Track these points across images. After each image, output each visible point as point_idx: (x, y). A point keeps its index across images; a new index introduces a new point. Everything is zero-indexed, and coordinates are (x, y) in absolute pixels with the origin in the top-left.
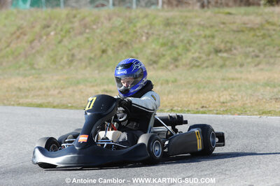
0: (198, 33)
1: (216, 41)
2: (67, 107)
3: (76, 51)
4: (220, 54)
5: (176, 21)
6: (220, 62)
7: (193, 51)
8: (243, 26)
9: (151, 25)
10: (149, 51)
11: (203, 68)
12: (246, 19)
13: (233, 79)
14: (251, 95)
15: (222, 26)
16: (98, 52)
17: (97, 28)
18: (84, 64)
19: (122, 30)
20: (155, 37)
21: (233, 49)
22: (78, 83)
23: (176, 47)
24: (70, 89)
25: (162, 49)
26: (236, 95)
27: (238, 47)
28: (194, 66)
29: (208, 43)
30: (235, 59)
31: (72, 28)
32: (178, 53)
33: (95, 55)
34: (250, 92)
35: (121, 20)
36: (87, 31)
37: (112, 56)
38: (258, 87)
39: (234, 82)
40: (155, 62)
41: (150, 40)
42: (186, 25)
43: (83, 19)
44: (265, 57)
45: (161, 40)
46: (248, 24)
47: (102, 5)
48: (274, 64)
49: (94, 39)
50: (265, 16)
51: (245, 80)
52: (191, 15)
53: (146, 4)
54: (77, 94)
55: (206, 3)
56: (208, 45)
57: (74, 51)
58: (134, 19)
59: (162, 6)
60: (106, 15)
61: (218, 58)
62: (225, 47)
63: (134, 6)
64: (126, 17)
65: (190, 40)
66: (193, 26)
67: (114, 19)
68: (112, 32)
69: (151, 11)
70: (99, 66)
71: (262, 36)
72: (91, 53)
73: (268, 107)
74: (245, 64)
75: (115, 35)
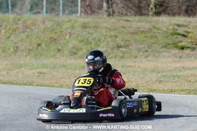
0: (105, 34)
1: (119, 40)
2: (13, 84)
3: (19, 44)
4: (121, 49)
5: (90, 25)
6: (120, 54)
7: (102, 46)
8: (137, 29)
9: (73, 27)
10: (71, 45)
12: (139, 24)
13: (130, 67)
14: (142, 78)
15: (122, 29)
16: (35, 46)
17: (35, 29)
18: (25, 54)
19: (52, 30)
20: (75, 36)
21: (130, 45)
22: (21, 67)
23: (90, 43)
24: (15, 71)
25: (80, 44)
26: (132, 78)
27: (134, 44)
29: (112, 41)
30: (131, 53)
31: (17, 28)
32: (91, 47)
33: (33, 48)
34: (141, 76)
35: (51, 23)
36: (28, 30)
37: (45, 48)
38: (148, 72)
39: (130, 69)
40: (75, 53)
41: (72, 38)
42: (97, 28)
43: (25, 22)
44: (152, 52)
45: (79, 38)
46: (140, 28)
47: (39, 13)
48: (158, 57)
49: (32, 36)
50: (153, 23)
51: (138, 67)
52: (101, 21)
53: (69, 12)
54: (20, 74)
55: (111, 13)
56: (113, 42)
57: (18, 44)
58: (61, 23)
59: (81, 14)
60: (42, 20)
61: (119, 51)
62: (124, 44)
63: (61, 14)
64: (55, 21)
65: (100, 38)
66: (102, 29)
67: (47, 22)
68: (46, 32)
69: (73, 17)
70: (36, 55)
71: (150, 37)
72: (30, 46)
73: (154, 87)
74: (138, 56)
75: (48, 33)
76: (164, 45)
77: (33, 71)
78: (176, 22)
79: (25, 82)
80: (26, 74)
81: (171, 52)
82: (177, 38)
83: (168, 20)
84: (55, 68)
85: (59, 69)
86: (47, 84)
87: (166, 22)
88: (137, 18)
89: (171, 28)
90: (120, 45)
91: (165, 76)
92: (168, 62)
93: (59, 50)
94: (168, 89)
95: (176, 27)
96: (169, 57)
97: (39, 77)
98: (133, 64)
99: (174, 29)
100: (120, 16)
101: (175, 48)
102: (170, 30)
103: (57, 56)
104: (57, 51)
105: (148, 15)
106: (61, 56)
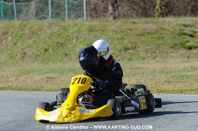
0: (113, 37)
1: (126, 43)
2: (22, 90)
3: (27, 50)
4: (128, 51)
5: (97, 29)
6: (128, 57)
8: (144, 31)
9: (79, 31)
10: (78, 49)
12: (145, 26)
14: (151, 79)
15: (129, 31)
16: (42, 51)
17: (41, 34)
19: (59, 35)
20: (82, 39)
21: (137, 47)
22: (29, 73)
24: (24, 77)
26: (141, 79)
27: (141, 46)
29: (120, 43)
30: (139, 54)
31: (24, 34)
33: (40, 53)
34: (150, 77)
35: (58, 28)
36: (34, 36)
38: (156, 73)
39: (139, 70)
41: (79, 42)
42: (104, 31)
43: (32, 27)
44: (160, 53)
45: (86, 42)
46: (147, 29)
47: (44, 18)
48: (166, 57)
49: (39, 41)
50: (159, 24)
51: (146, 69)
52: (107, 24)
53: (75, 17)
54: (28, 80)
55: (117, 16)
56: (120, 45)
57: (25, 50)
58: (67, 27)
59: (87, 18)
60: (48, 25)
61: (127, 54)
62: (131, 46)
63: (67, 18)
64: (62, 26)
66: (109, 32)
67: (53, 27)
68: (52, 37)
69: (79, 21)
70: (43, 61)
71: (157, 38)
72: (37, 51)
73: (164, 87)
74: (146, 58)
75: (54, 38)
76: (171, 45)
77: (42, 76)
78: (183, 23)
79: (34, 88)
80: (35, 79)
81: (178, 53)
82: (184, 38)
83: (175, 20)
84: (63, 72)
85: (67, 73)
86: (56, 89)
87: (172, 22)
88: (143, 20)
90: (127, 48)
91: (174, 77)
92: (177, 62)
93: (66, 55)
94: (178, 90)
95: (183, 27)
96: (177, 58)
97: (48, 82)
98: (141, 66)
99: (180, 29)
100: (126, 18)
101: (182, 49)
102: (176, 30)
103: (64, 61)
104: (64, 55)
105: (155, 17)
106: (69, 60)
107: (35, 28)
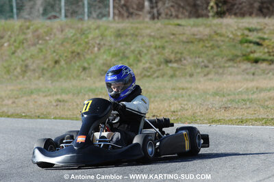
0: (148, 44)
1: (167, 53)
2: (21, 117)
3: (29, 62)
4: (170, 65)
5: (127, 33)
6: (170, 72)
7: (144, 61)
8: (192, 37)
9: (102, 36)
10: (101, 62)
11: (154, 78)
12: (195, 30)
13: (183, 89)
14: (200, 104)
15: (172, 37)
16: (51, 63)
17: (50, 40)
18: (37, 74)
19: (74, 41)
20: (107, 48)
21: (183, 59)
22: (32, 93)
23: (128, 58)
24: (25, 98)
25: (113, 60)
26: (187, 104)
27: (188, 57)
28: (145, 76)
29: (158, 54)
30: (185, 69)
31: (26, 39)
32: (129, 63)
33: (48, 66)
34: (200, 101)
35: (73, 31)
36: (40, 42)
38: (208, 96)
39: (184, 92)
41: (102, 51)
42: (137, 36)
43: (36, 30)
44: (214, 68)
45: (112, 51)
46: (197, 35)
47: (55, 17)
48: (223, 74)
49: (46, 50)
50: (214, 28)
51: (195, 89)
52: (142, 26)
53: (98, 16)
54: (30, 103)
55: (156, 15)
56: (159, 56)
57: (27, 62)
58: (86, 30)
59: (114, 17)
60: (59, 27)
61: (168, 68)
62: (175, 58)
63: (86, 18)
64: (78, 28)
65: (141, 51)
66: (143, 37)
67: (67, 31)
68: (65, 44)
69: (103, 22)
70: (52, 76)
71: (211, 46)
72: (45, 63)
73: (218, 116)
74: (195, 74)
75: (68, 46)
76: (230, 57)
77: (49, 98)
78: (247, 26)
79: (37, 115)
80: (40, 102)
81: (240, 67)
82: (248, 47)
83: (236, 22)
84: (79, 93)
85: (85, 95)
86: (69, 116)
87: (232, 25)
88: (192, 21)
89: (239, 34)
90: (168, 60)
91: (232, 101)
92: (237, 80)
93: (84, 69)
94: (237, 119)
95: (246, 32)
96: (238, 74)
97: (58, 107)
98: (186, 85)
99: (243, 34)
100: (169, 19)
101: (245, 62)
102: (237, 36)
103: (82, 77)
104: (81, 69)
105: (208, 16)
106: (88, 77)
107: (41, 31)
